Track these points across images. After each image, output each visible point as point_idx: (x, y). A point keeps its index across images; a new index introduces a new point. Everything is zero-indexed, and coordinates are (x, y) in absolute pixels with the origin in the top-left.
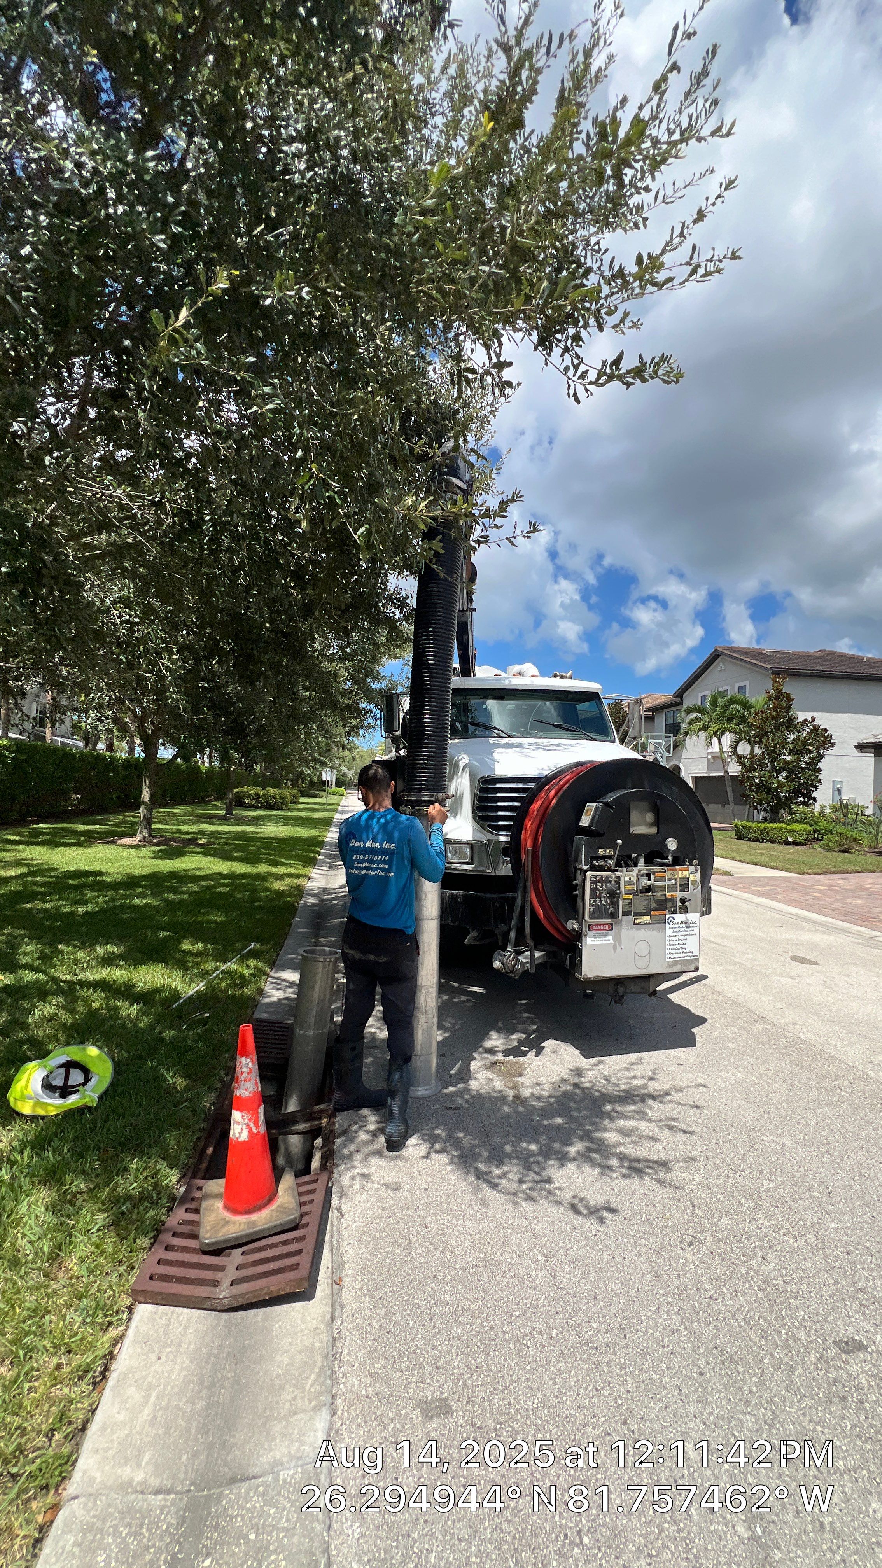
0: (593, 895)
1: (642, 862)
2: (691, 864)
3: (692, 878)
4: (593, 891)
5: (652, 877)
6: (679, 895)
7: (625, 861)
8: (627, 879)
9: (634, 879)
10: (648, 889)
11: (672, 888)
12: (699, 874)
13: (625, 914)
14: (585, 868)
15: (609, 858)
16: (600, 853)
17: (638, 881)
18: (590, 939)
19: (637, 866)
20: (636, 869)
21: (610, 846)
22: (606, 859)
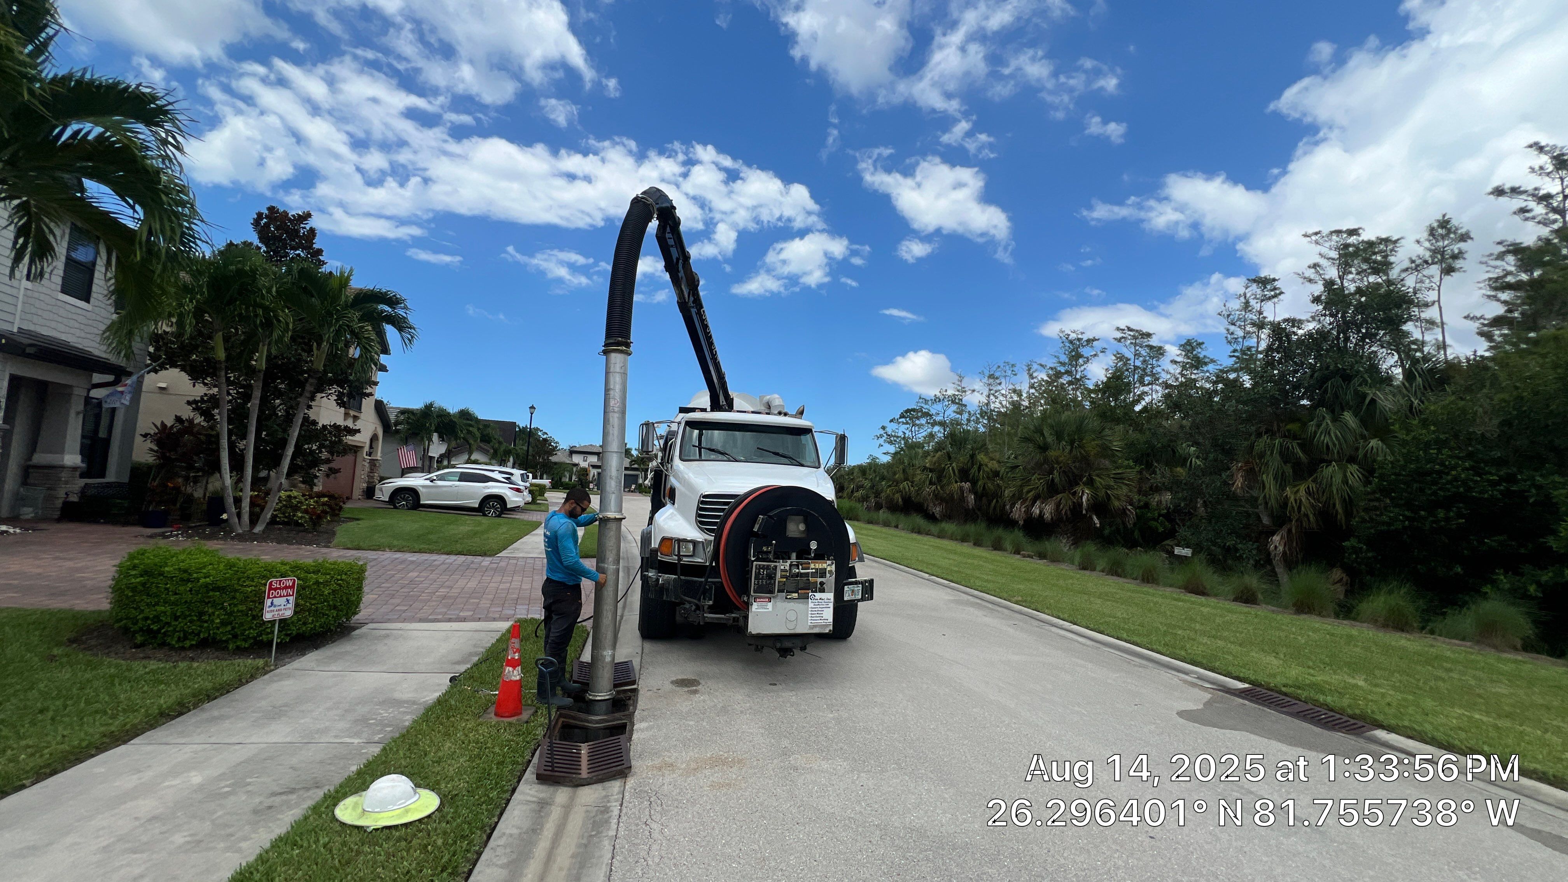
0: (757, 578)
1: (794, 555)
2: (829, 559)
3: (829, 569)
4: (757, 575)
7: (782, 555)
8: (782, 567)
9: (787, 568)
11: (814, 575)
12: (834, 566)
13: (779, 591)
14: (753, 559)
15: (770, 552)
16: (765, 549)
17: (790, 569)
18: (755, 607)
19: (790, 559)
20: (789, 561)
21: (771, 545)
22: (768, 553)
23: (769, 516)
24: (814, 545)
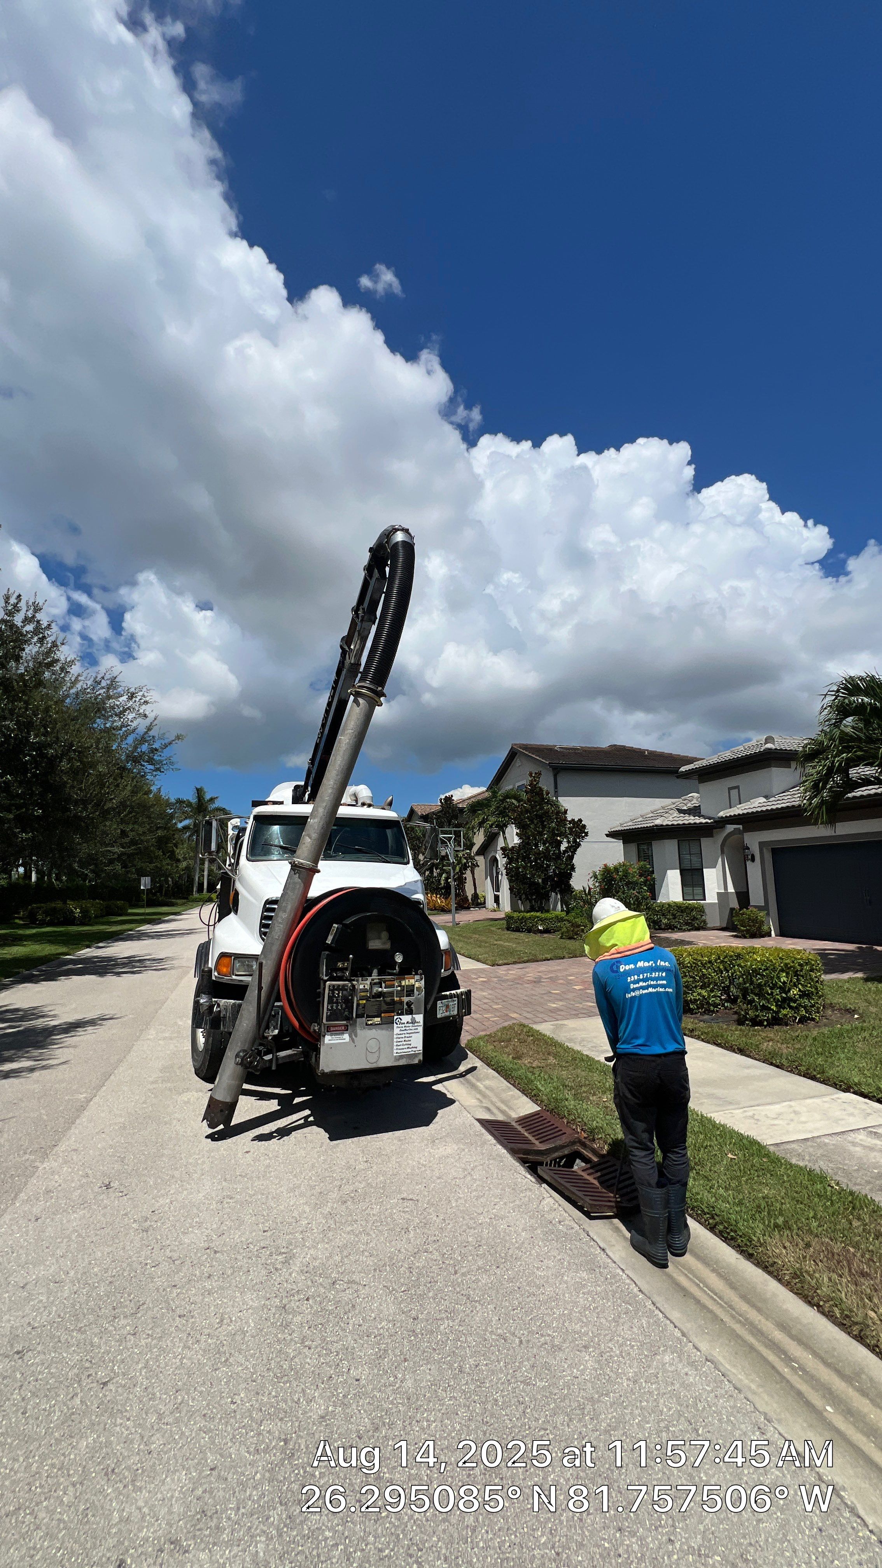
0: (331, 1001)
1: (375, 972)
4: (331, 998)
5: (383, 985)
6: (405, 999)
8: (361, 987)
9: (367, 987)
10: (380, 994)
14: (326, 978)
15: (346, 969)
16: (340, 965)
17: (371, 988)
18: (328, 1039)
19: (371, 976)
20: (370, 979)
21: (348, 959)
22: (343, 970)
23: (344, 925)
24: (399, 958)
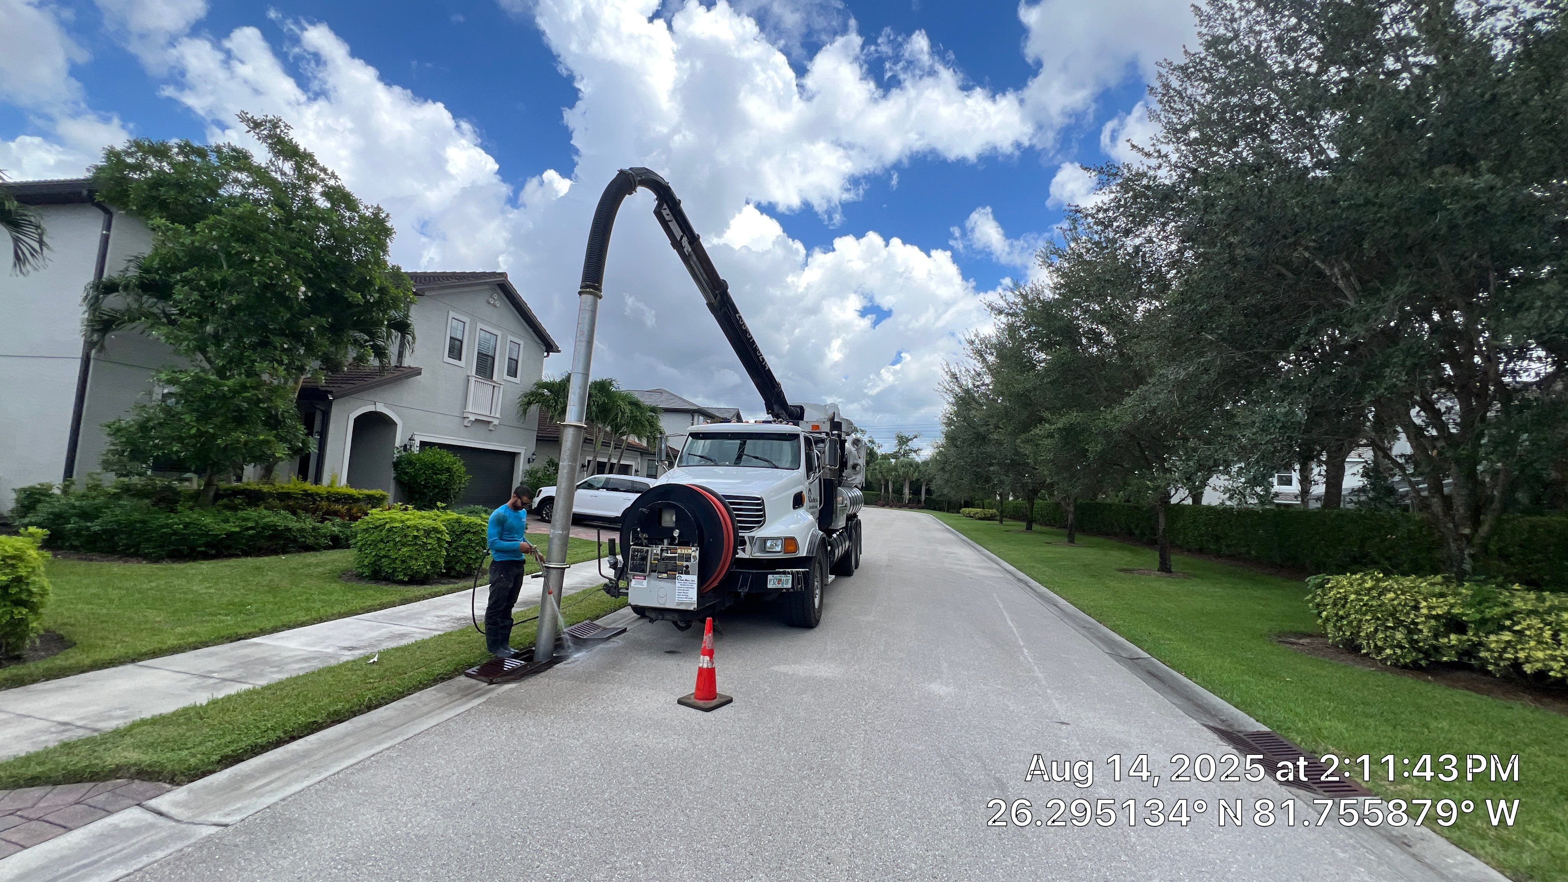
0: (633, 559)
1: (666, 542)
2: (693, 546)
3: (693, 554)
4: (633, 556)
5: (670, 552)
6: (685, 564)
7: (655, 541)
8: (654, 551)
9: (659, 552)
10: (667, 558)
11: (680, 559)
12: (698, 551)
13: (651, 571)
14: (632, 543)
16: (640, 535)
18: (633, 583)
19: (661, 544)
20: (660, 547)
21: (640, 532)
23: (646, 509)
24: (676, 533)
